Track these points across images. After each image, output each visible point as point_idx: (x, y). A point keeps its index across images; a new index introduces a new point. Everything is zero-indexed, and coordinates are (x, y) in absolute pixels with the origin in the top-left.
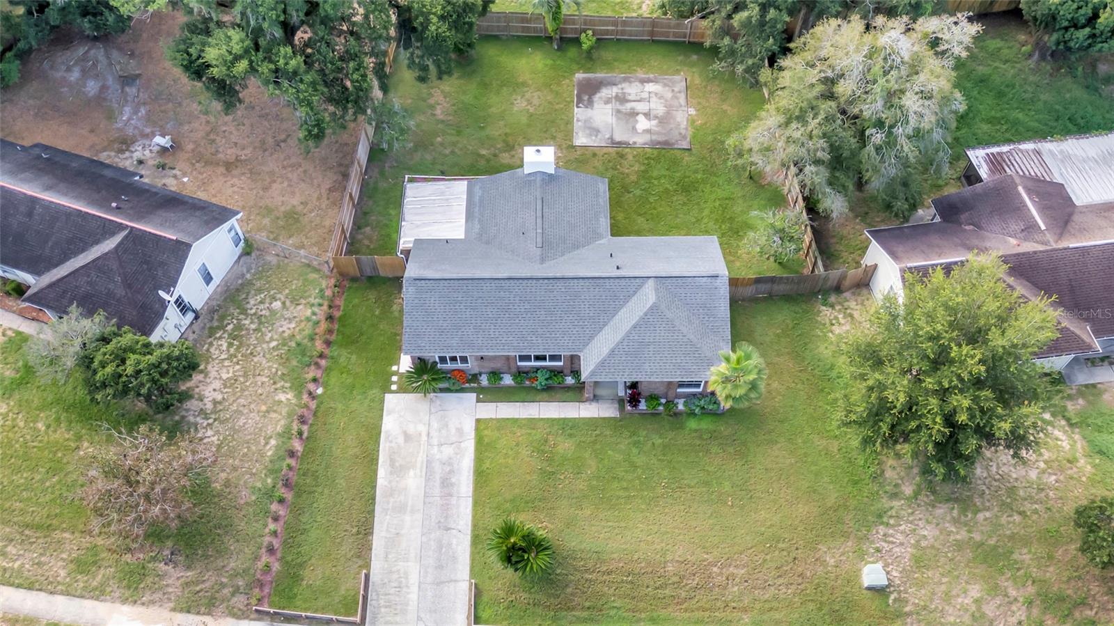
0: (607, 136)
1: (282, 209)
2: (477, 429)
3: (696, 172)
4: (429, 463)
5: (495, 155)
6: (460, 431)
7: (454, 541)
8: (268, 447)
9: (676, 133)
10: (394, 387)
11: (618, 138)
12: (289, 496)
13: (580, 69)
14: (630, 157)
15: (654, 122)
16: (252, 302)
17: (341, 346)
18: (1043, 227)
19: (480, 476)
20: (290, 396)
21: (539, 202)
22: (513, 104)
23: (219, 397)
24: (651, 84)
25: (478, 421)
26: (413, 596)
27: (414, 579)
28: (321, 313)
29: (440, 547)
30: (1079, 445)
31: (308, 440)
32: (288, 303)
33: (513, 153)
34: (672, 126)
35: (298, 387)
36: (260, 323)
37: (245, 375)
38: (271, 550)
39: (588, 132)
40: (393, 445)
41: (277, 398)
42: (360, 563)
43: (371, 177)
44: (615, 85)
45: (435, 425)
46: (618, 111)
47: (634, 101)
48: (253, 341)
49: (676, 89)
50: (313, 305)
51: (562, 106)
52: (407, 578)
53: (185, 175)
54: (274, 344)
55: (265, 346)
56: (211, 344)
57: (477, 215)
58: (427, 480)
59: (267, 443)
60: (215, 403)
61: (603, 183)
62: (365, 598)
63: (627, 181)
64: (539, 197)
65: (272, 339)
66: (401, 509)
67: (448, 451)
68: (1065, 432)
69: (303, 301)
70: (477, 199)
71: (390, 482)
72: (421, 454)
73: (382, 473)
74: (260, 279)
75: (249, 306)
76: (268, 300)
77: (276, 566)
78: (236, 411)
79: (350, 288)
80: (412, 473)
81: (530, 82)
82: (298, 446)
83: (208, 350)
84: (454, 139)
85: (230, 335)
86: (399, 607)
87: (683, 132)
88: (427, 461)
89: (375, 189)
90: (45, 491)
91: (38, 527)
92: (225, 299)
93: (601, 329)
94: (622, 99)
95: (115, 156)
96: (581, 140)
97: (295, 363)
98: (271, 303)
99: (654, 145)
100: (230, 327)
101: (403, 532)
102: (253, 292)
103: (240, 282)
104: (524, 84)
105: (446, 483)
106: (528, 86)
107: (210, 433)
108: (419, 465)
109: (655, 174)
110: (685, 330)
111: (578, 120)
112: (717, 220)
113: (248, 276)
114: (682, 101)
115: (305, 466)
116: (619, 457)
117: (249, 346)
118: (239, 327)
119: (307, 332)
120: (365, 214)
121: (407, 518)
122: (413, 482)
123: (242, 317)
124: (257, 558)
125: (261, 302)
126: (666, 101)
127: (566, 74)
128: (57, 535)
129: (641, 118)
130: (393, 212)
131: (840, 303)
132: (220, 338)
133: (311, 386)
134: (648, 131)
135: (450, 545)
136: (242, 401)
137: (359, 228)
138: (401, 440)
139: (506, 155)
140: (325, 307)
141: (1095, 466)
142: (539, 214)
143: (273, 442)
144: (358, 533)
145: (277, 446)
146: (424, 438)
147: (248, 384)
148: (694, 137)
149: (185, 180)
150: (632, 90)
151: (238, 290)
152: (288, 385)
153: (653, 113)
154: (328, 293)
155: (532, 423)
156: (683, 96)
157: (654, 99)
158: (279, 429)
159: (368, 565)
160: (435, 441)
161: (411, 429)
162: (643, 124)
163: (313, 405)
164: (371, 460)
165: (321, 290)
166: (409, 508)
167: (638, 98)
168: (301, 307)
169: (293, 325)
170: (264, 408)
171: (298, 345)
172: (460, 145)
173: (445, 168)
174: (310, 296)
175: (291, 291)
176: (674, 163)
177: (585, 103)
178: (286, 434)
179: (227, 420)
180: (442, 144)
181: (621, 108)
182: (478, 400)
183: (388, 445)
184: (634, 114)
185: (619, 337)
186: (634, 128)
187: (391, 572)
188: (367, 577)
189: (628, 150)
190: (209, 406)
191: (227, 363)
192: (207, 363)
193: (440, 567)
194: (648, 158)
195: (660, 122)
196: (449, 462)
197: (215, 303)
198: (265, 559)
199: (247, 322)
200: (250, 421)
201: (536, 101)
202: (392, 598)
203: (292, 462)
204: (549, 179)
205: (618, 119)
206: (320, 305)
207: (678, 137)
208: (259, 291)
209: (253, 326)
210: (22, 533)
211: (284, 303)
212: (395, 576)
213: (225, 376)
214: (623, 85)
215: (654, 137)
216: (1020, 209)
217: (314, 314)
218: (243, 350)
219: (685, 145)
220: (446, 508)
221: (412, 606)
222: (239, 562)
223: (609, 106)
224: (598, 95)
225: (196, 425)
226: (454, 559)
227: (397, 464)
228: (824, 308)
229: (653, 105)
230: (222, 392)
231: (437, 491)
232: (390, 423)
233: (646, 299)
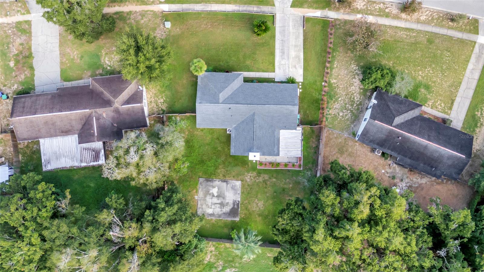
0: (229, 185)
1: (345, 156)
2: (275, 69)
3: (198, 168)
4: (288, 58)
5: (270, 178)
6: (279, 68)
9: (204, 186)
10: (300, 84)
11: (225, 184)
12: (328, 50)
13: (237, 223)
14: (221, 175)
15: (211, 192)
16: (349, 115)
17: (318, 99)
18: (94, 118)
19: (273, 54)
20: (332, 81)
21: (255, 139)
22: (264, 205)
23: (354, 80)
24: (210, 213)
25: (274, 72)
26: (291, 23)
27: (291, 28)
28: (326, 112)
29: (284, 36)
30: (103, 58)
31: (325, 67)
32: (337, 115)
33: (263, 179)
34: (204, 189)
35: (330, 85)
36: (345, 107)
37: (347, 87)
38: (331, 34)
39: (236, 188)
40: (299, 64)
41: (336, 80)
42: (306, 31)
43: (315, 169)
44: (224, 213)
45: (287, 71)
46: (224, 198)
47: (217, 204)
48: (347, 100)
49: (201, 210)
50: (329, 114)
51: (245, 202)
52: (293, 28)
53: (384, 173)
54: (340, 99)
55: (343, 98)
56: (360, 99)
57: (276, 140)
58: (289, 54)
59: (337, 65)
60: (355, 78)
61: (232, 153)
62: (304, 22)
63: (223, 165)
64: (255, 141)
65: (341, 101)
66: (296, 46)
67: (283, 62)
68: (105, 63)
69: (333, 116)
70: (276, 147)
71: (299, 53)
72: (291, 61)
73: (302, 56)
74: (348, 125)
75: (350, 113)
76: (344, 116)
77: (329, 30)
78: (347, 75)
79: (318, 121)
80: (293, 56)
81: (257, 216)
82: (328, 65)
83: (361, 97)
84: (286, 186)
85: (355, 102)
86: (294, 21)
87: (201, 186)
89: (313, 163)
90: (399, 51)
91: (398, 41)
92: (359, 116)
93: (236, 89)
94: (222, 205)
95: (412, 184)
96: (238, 183)
97: (332, 93)
98: (343, 114)
99: (212, 181)
100: (355, 105)
101: (295, 40)
102: (350, 119)
103: (355, 124)
104: (259, 215)
105: (283, 53)
106: (258, 214)
107: (355, 68)
108: (291, 58)
109: (213, 168)
110: (211, 86)
111: (239, 194)
112: (194, 147)
113: (352, 126)
114: (199, 203)
115: (325, 59)
116: (233, 58)
117: (348, 98)
118: (352, 105)
119: (330, 104)
120: (315, 153)
121: (294, 43)
122: (293, 53)
123: (352, 109)
124: (335, 32)
125: (346, 115)
126: (205, 203)
127: (242, 220)
128: (392, 39)
129: (216, 194)
130: (306, 153)
131: (159, 110)
132: (357, 101)
133: (326, 84)
134: (214, 187)
135: (281, 36)
136: (347, 79)
137: (317, 146)
138: (297, 66)
139: (266, 178)
140: (325, 114)
141: (101, 52)
142: (255, 133)
143: (335, 66)
144: (307, 39)
145: (334, 64)
146: (290, 67)
147: (346, 84)
148: (197, 184)
149: (383, 171)
150: (218, 210)
151: (355, 120)
152: (333, 85)
153: (211, 197)
154: (324, 119)
155: (258, 70)
156: (199, 206)
157: (210, 204)
158: (334, 70)
159: (304, 31)
160: (287, 65)
161: (294, 69)
162: (215, 191)
163: (325, 79)
164: (305, 60)
165: (327, 120)
166: (293, 46)
167: (216, 205)
168: (333, 114)
169: (335, 106)
170: (340, 77)
171: (332, 99)
172: (283, 183)
173: (288, 173)
174: (331, 118)
175: (337, 120)
176: (205, 173)
177: (236, 203)
178: (332, 69)
179: (350, 72)
180: (290, 184)
181: (223, 200)
182: (274, 79)
183: (301, 65)
184: (218, 197)
185: (231, 85)
186: (219, 189)
187: (297, 29)
188: (304, 27)
189: (222, 178)
190: (356, 77)
191: (354, 92)
192: (360, 92)
193: (284, 30)
194: (215, 174)
195: (209, 191)
196: (283, 59)
197: (362, 115)
198: (332, 32)
199: (350, 107)
200: (343, 72)
201: (255, 205)
203: (329, 60)
204: (251, 150)
205: (224, 194)
206: (327, 114)
207: (203, 184)
208: (348, 120)
209: (347, 105)
210: (403, 40)
211: (339, 115)
212: (296, 28)
213: (353, 87)
214: (220, 213)
215: (211, 184)
216: (99, 127)
217: (329, 111)
218: (349, 97)
219: (201, 180)
220: (283, 46)
221: (291, 21)
222: (339, 31)
223: (227, 201)
224: (231, 207)
225: (359, 71)
226: (280, 33)
227: (298, 59)
228: (165, 109)
229: (210, 201)
231: (286, 51)
232: (301, 71)
233: (222, 96)
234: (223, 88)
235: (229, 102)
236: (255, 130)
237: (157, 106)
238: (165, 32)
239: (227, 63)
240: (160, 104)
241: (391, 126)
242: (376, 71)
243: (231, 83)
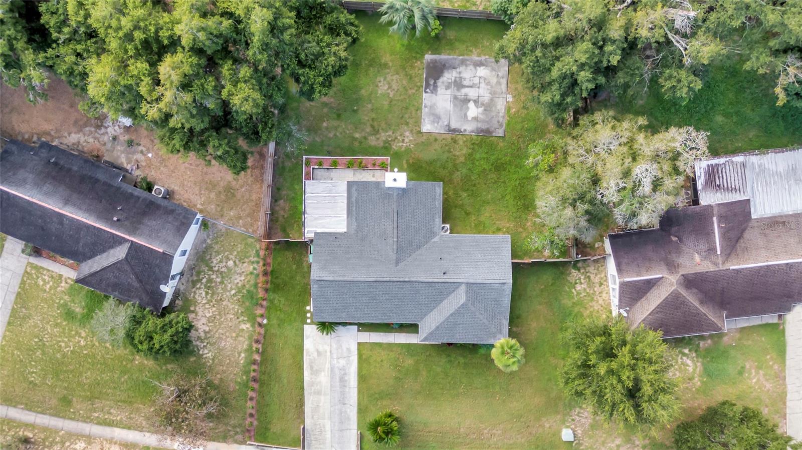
0: (446, 123)
1: (222, 184)
2: (359, 349)
3: (506, 155)
4: (332, 369)
5: (365, 138)
6: (349, 350)
7: (348, 411)
8: (240, 358)
9: (495, 121)
10: (309, 321)
11: (454, 125)
12: (256, 386)
13: (429, 49)
14: (461, 143)
15: (481, 110)
16: (215, 262)
17: (274, 292)
18: (719, 253)
19: (361, 377)
20: (248, 325)
21: (395, 215)
22: (377, 86)
23: (207, 329)
24: (482, 68)
25: (359, 344)
26: (328, 436)
27: (328, 428)
28: (260, 268)
29: (341, 413)
30: (698, 370)
31: (262, 354)
32: (237, 262)
33: (378, 136)
34: (493, 114)
35: (252, 319)
36: (223, 277)
37: (220, 314)
38: (251, 415)
39: (432, 118)
40: (311, 357)
41: (241, 327)
42: (299, 421)
43: (279, 158)
44: (454, 68)
45: (334, 346)
46: (455, 98)
47: (468, 87)
48: (220, 290)
49: (500, 74)
50: (253, 263)
51: (414, 91)
52: (324, 427)
53: (149, 151)
54: (233, 292)
55: (228, 294)
56: (195, 293)
57: (354, 213)
58: (332, 378)
59: (239, 356)
60: (205, 332)
61: (439, 186)
62: (304, 439)
63: (457, 162)
64: (395, 211)
65: (232, 289)
66: (319, 393)
67: (342, 362)
68: (693, 361)
69: (246, 260)
70: (354, 199)
71: (311, 379)
72: (327, 364)
73: (306, 374)
74: (217, 243)
75: (213, 265)
76: (224, 260)
77: (255, 423)
78: (219, 338)
79: (275, 249)
80: (323, 374)
81: (391, 64)
82: (257, 357)
83: (194, 297)
84: (335, 123)
85: (205, 286)
86: (321, 441)
87: (501, 119)
88: (331, 368)
89: (283, 168)
90: (123, 383)
91: (124, 402)
92: (197, 260)
93: (432, 310)
94: (458, 84)
95: (96, 131)
96: (427, 127)
97: (247, 304)
98: (227, 262)
99: (479, 131)
100: (204, 280)
101: (321, 405)
102: (214, 254)
103: (204, 246)
104: (385, 66)
105: (342, 380)
106: (389, 68)
107: (206, 351)
108: (326, 370)
109: (478, 156)
110: (481, 317)
111: (425, 107)
112: (515, 198)
113: (209, 241)
114: (504, 87)
115: (263, 368)
116: (439, 369)
117: (218, 294)
118: (210, 280)
119: (252, 282)
120: (278, 189)
121: (322, 398)
122: (324, 379)
123: (210, 273)
124: (245, 419)
125: (221, 261)
126: (492, 87)
127: (418, 55)
128: (135, 405)
129: (471, 105)
130: (297, 187)
131: (584, 268)
132: (200, 288)
133: (259, 320)
134: (475, 119)
135: (346, 412)
136: (220, 331)
137: (276, 201)
138: (315, 354)
139: (373, 138)
140: (261, 264)
141: (702, 382)
142: (395, 226)
143: (243, 355)
144: (297, 406)
145: (246, 358)
146: (328, 354)
147: (222, 320)
148: (508, 124)
149: (150, 155)
150: (468, 74)
151: (204, 252)
152: (246, 319)
153: (481, 99)
154: (262, 253)
155: (390, 346)
156: (504, 81)
157: (483, 85)
158: (245, 347)
159: (303, 422)
160: (335, 356)
161: (321, 349)
162: (473, 111)
163: (262, 331)
164: (299, 367)
165: (257, 251)
166: (323, 393)
167: (471, 84)
168: (245, 265)
169: (243, 278)
170: (234, 335)
171: (248, 291)
172: (340, 130)
173: (330, 149)
174: (250, 256)
175: (238, 252)
176: (492, 147)
177: (432, 87)
178: (249, 350)
179: (215, 343)
180: (327, 128)
181: (458, 94)
182: (359, 331)
183: (308, 357)
184: (466, 100)
185: (441, 319)
186: (466, 115)
187: (316, 425)
188: (304, 429)
189: (460, 136)
190: (202, 335)
191: (207, 306)
192: (195, 306)
193: (341, 422)
194: (473, 144)
195: (485, 110)
196: (343, 369)
197: (191, 263)
198: (249, 420)
199: (214, 277)
200: (227, 344)
201: (394, 86)
202: (318, 436)
203: (255, 367)
204: (403, 192)
205: (455, 105)
206: (258, 262)
207: (496, 125)
208: (218, 253)
209: (219, 280)
210: (117, 405)
211: (235, 262)
212: (318, 427)
213: (208, 315)
214: (462, 69)
215: (480, 125)
216: (709, 234)
217: (254, 269)
218: (215, 297)
219: (500, 133)
220: (343, 393)
221: (328, 440)
222: (236, 421)
223: (449, 92)
224: (441, 80)
225: (197, 346)
226: (349, 419)
227: (314, 369)
228: (573, 271)
229: (482, 92)
230: (208, 326)
231: (338, 384)
232: (308, 345)
233: (459, 298)
234: (458, 312)
235: (447, 285)
236: (395, 231)
237: (589, 277)
238: (573, 420)
239: (450, 361)
240: (583, 281)
241: (132, 241)
242: (162, 347)
243: (443, 323)
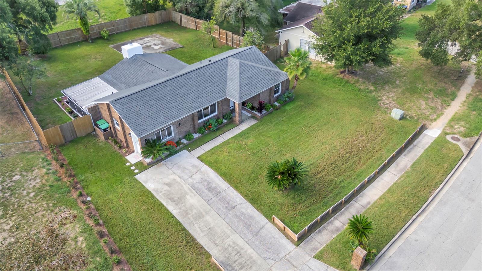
2: (202, 161)
3: (193, 52)
4: (193, 187)
6: (195, 166)
7: (243, 210)
8: (79, 243)
9: (172, 45)
10: (137, 171)
12: (122, 257)
13: (109, 44)
15: (160, 45)
17: (83, 173)
19: (225, 176)
20: (70, 211)
21: (148, 61)
24: (145, 39)
25: (199, 158)
26: (251, 251)
27: (241, 242)
28: (54, 167)
29: (239, 218)
31: (106, 223)
32: (25, 174)
34: (169, 44)
37: (25, 218)
40: (164, 192)
42: (204, 256)
45: (178, 172)
48: (14, 200)
49: (158, 37)
50: (44, 167)
51: (114, 54)
52: (237, 245)
54: (32, 195)
55: (26, 198)
58: (200, 194)
59: (77, 242)
64: (146, 60)
65: (28, 193)
66: (200, 216)
67: (198, 176)
69: (35, 168)
70: (110, 79)
71: (180, 209)
72: (185, 186)
73: (171, 208)
79: (62, 150)
80: (188, 197)
82: (101, 230)
86: (248, 263)
88: (191, 187)
93: (226, 83)
97: (57, 195)
99: (168, 50)
101: (212, 226)
104: (87, 55)
105: (211, 189)
108: (188, 191)
109: (178, 57)
114: (164, 38)
115: (117, 236)
117: (13, 204)
119: (52, 179)
121: (207, 218)
122: (193, 200)
126: (158, 40)
127: (104, 47)
129: (153, 46)
133: (81, 200)
134: (161, 48)
135: (242, 213)
138: (166, 188)
140: (54, 164)
142: (152, 64)
143: (80, 239)
145: (86, 239)
146: (179, 180)
147: (31, 221)
148: (181, 43)
150: (140, 42)
152: (63, 207)
153: (156, 44)
154: (50, 157)
156: (162, 37)
157: (152, 41)
158: (79, 230)
160: (186, 177)
161: (167, 181)
162: (156, 47)
163: (92, 206)
165: (44, 159)
166: (204, 213)
167: (146, 42)
168: (36, 171)
169: (38, 181)
171: (52, 186)
174: (38, 164)
175: (22, 168)
176: (182, 52)
178: (87, 229)
182: (190, 151)
183: (160, 194)
184: (148, 46)
186: (154, 49)
187: (226, 249)
193: (249, 227)
195: (163, 45)
196: (203, 181)
201: (99, 57)
202: (240, 261)
203: (106, 239)
206: (50, 164)
207: (175, 45)
211: (21, 175)
215: (166, 48)
217: (49, 169)
218: (11, 208)
219: (180, 46)
220: (223, 199)
221: (255, 256)
226: (251, 217)
227: (176, 199)
229: (154, 42)
230: (13, 237)
231: (210, 195)
232: (150, 186)
243: (240, 81)
